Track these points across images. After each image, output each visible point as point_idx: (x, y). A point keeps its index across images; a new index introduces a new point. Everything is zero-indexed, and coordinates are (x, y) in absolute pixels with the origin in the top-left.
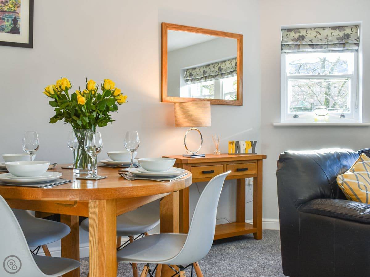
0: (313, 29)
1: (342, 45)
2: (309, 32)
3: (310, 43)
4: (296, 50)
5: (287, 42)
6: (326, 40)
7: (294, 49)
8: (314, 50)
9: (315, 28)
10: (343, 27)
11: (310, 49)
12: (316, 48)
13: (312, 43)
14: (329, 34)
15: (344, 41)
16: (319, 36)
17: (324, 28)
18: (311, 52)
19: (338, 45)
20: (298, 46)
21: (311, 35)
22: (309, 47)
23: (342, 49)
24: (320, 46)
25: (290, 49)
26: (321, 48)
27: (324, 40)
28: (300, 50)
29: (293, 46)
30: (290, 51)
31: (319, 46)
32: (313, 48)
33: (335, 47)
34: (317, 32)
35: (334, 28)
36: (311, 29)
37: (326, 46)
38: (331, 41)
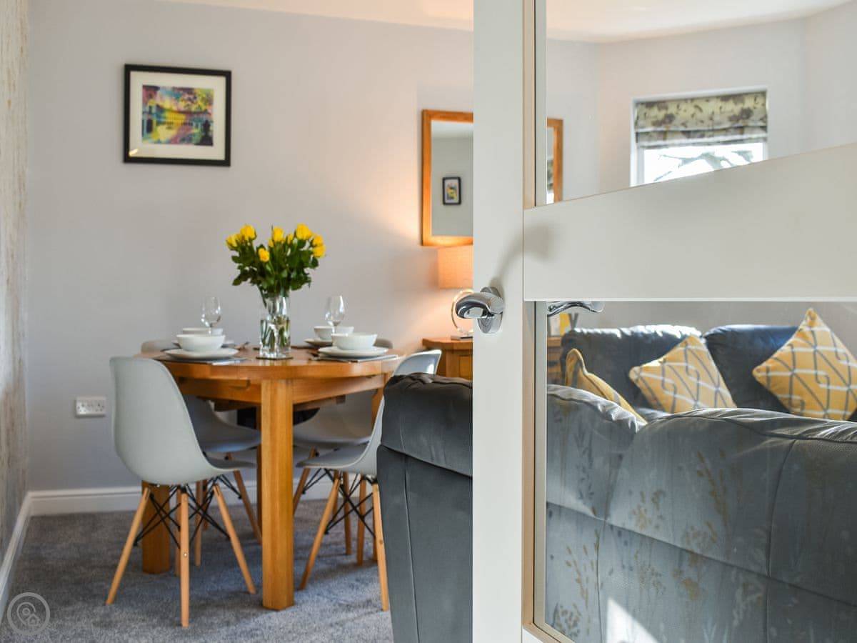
0: (689, 102)
1: (738, 131)
2: (683, 106)
3: (682, 128)
4: (660, 142)
5: (643, 127)
6: (710, 122)
7: (658, 139)
8: (691, 141)
9: (692, 100)
10: (741, 95)
11: (685, 140)
12: (693, 137)
13: (686, 127)
14: (717, 110)
15: (741, 123)
16: (699, 115)
17: (708, 99)
19: (732, 130)
20: (664, 135)
21: (686, 112)
22: (681, 135)
23: (738, 137)
25: (649, 140)
26: (702, 136)
28: (667, 142)
29: (655, 135)
30: (653, 143)
31: (699, 134)
32: (689, 137)
33: (726, 135)
34: (696, 107)
35: (725, 98)
36: (686, 100)
37: (711, 133)
38: (719, 123)
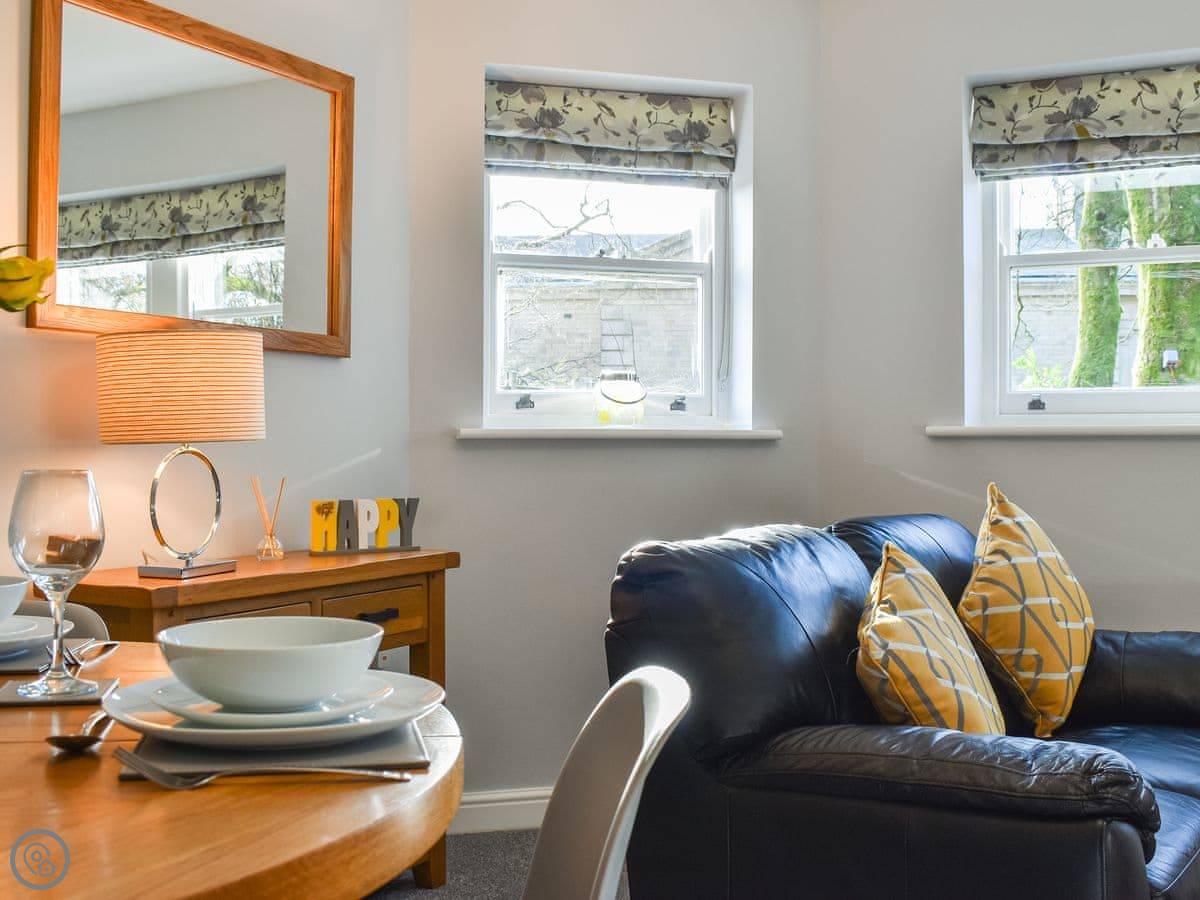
0: (587, 93)
1: (683, 161)
2: (575, 100)
3: (579, 141)
4: (530, 163)
5: (500, 127)
6: (633, 138)
7: (525, 157)
8: (590, 167)
9: (594, 91)
10: (684, 97)
11: (578, 164)
12: (598, 161)
13: (587, 140)
14: (642, 118)
15: (689, 148)
16: (607, 120)
17: (623, 94)
18: (578, 174)
19: (671, 158)
20: (538, 148)
21: (580, 113)
22: (573, 154)
23: (680, 171)
24: (614, 156)
25: (507, 156)
26: (615, 162)
27: (626, 136)
28: (544, 164)
29: (520, 147)
30: (510, 162)
31: (608, 156)
32: (589, 161)
33: (660, 165)
34: (601, 105)
35: (656, 98)
36: (581, 90)
37: (631, 158)
38: (650, 142)
